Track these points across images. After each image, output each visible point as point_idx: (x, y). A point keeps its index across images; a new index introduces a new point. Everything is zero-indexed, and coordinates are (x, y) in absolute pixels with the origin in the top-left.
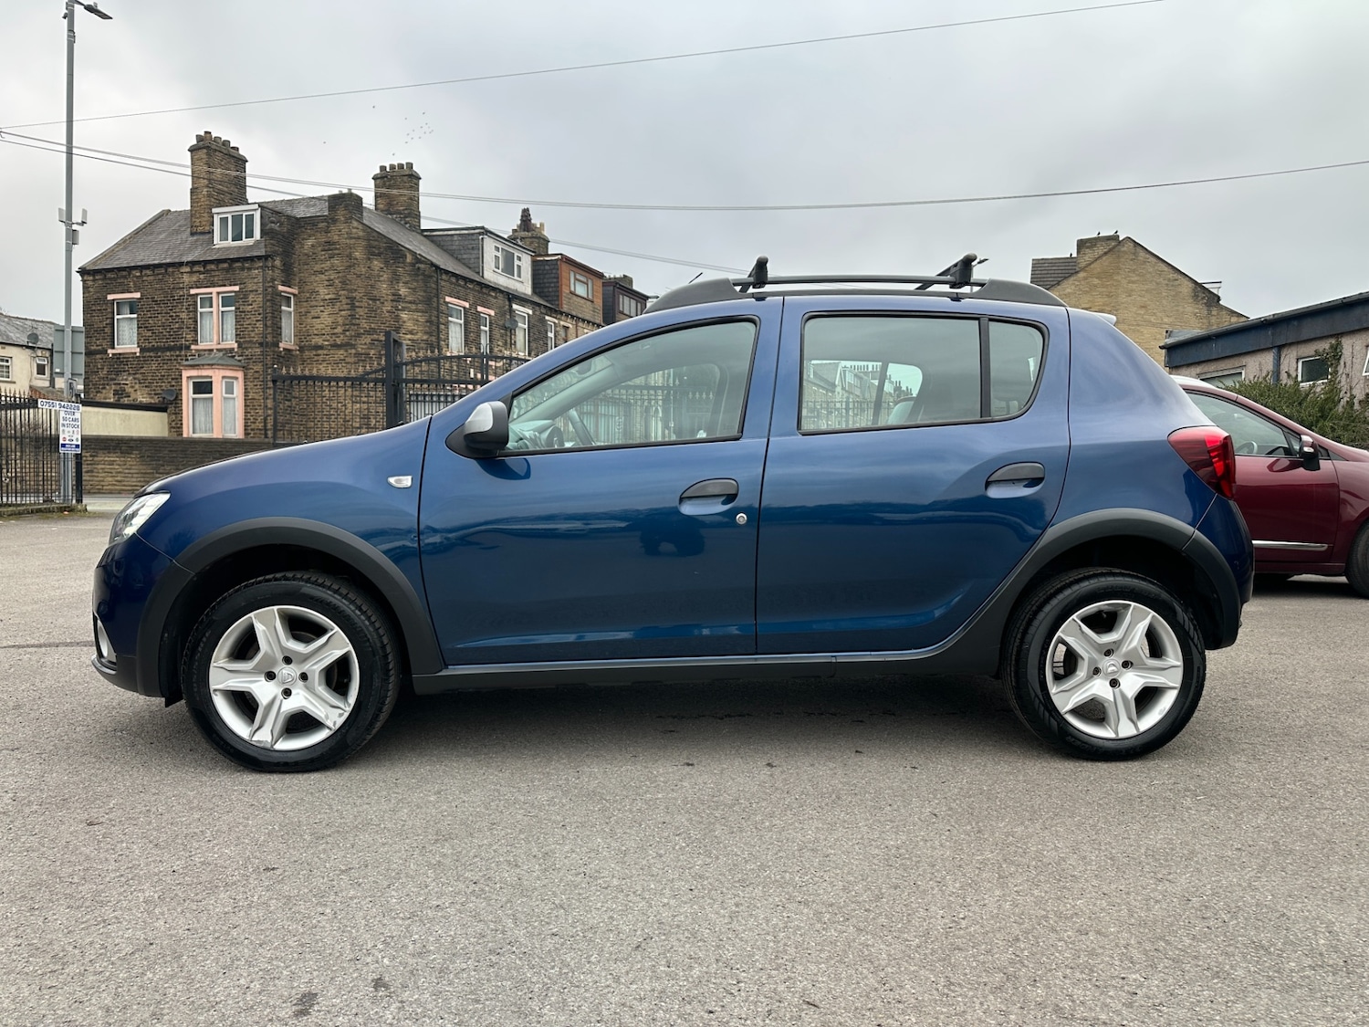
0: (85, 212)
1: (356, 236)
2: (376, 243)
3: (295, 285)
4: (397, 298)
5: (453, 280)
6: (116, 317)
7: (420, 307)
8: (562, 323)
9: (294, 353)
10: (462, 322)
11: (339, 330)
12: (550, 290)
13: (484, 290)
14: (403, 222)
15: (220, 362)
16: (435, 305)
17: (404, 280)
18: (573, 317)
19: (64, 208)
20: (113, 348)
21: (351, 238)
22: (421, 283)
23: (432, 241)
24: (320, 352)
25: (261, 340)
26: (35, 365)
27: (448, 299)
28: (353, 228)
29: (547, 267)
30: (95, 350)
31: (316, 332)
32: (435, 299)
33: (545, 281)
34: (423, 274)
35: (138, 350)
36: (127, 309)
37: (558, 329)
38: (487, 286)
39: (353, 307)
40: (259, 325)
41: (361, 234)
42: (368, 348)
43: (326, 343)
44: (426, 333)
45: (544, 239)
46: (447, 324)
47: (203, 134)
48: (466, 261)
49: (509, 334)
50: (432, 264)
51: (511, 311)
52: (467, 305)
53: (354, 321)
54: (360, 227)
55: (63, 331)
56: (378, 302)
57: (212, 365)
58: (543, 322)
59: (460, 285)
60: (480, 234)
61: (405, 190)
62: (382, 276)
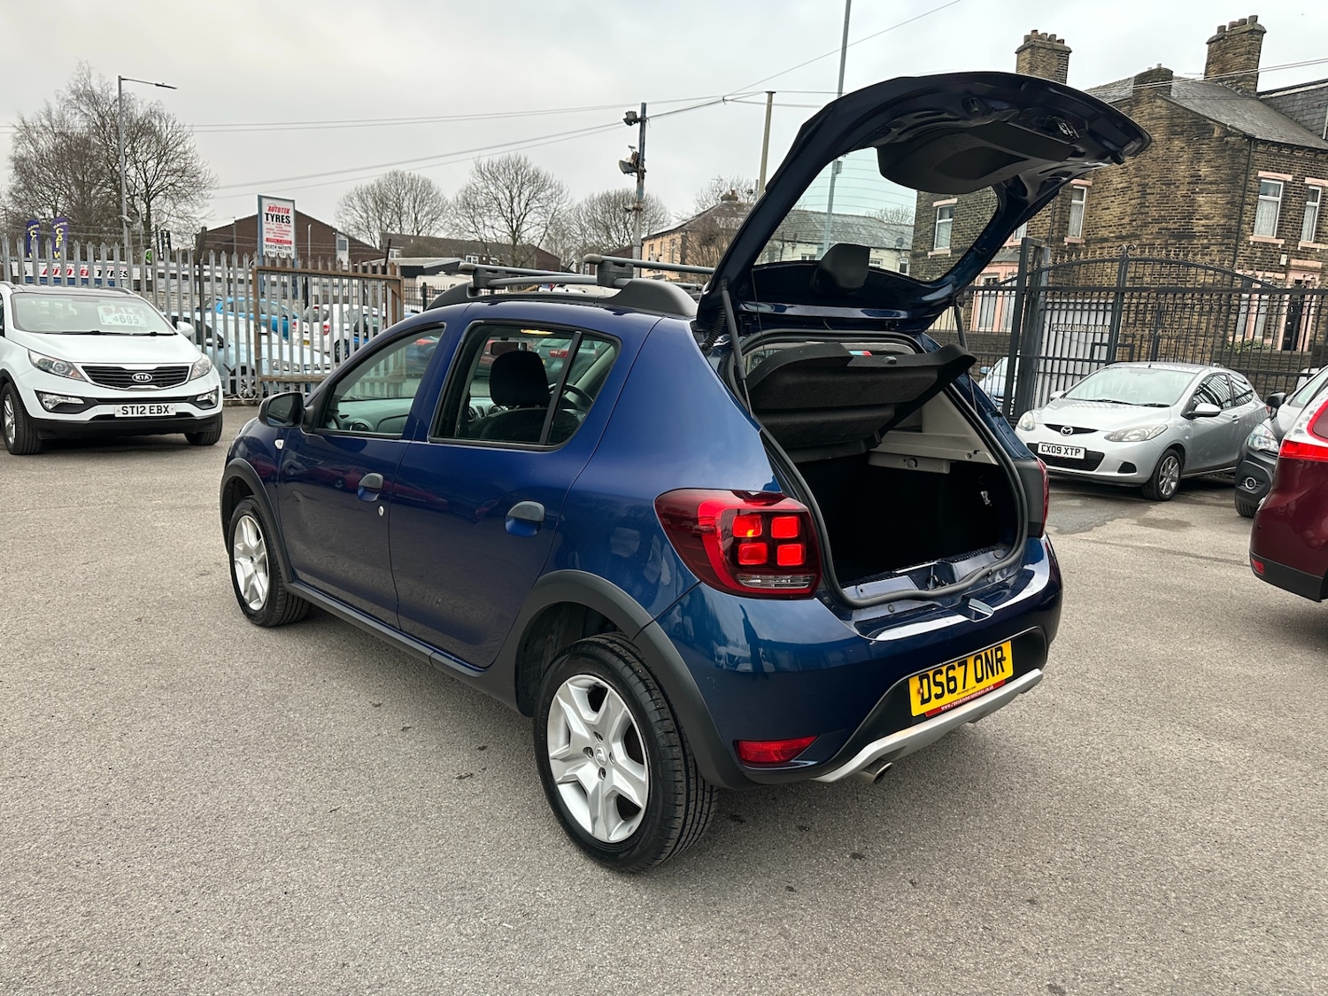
1: (1158, 116)
2: (1181, 120)
3: (1090, 177)
4: (1196, 179)
5: (1274, 150)
6: (938, 222)
7: (1222, 187)
9: (1080, 246)
10: (1279, 199)
11: (1127, 220)
14: (1234, 88)
15: (1009, 259)
16: (1241, 183)
17: (1208, 158)
20: (932, 250)
21: (1152, 119)
22: (1227, 160)
23: (1269, 105)
24: (1105, 245)
25: (1046, 235)
26: (899, 265)
27: (1261, 174)
28: (1156, 107)
30: (919, 253)
31: (1103, 224)
32: (1243, 177)
34: (1232, 149)
35: (950, 252)
36: (947, 214)
39: (1144, 194)
40: (1048, 220)
41: (1164, 112)
42: (1154, 238)
43: (1112, 235)
44: (1224, 216)
46: (1255, 205)
47: (1030, 33)
48: (1308, 123)
50: (1245, 136)
52: (1289, 178)
53: (1142, 211)
54: (1164, 105)
56: (1172, 187)
57: (1001, 262)
59: (1283, 156)
61: (1243, 50)
62: (1181, 157)
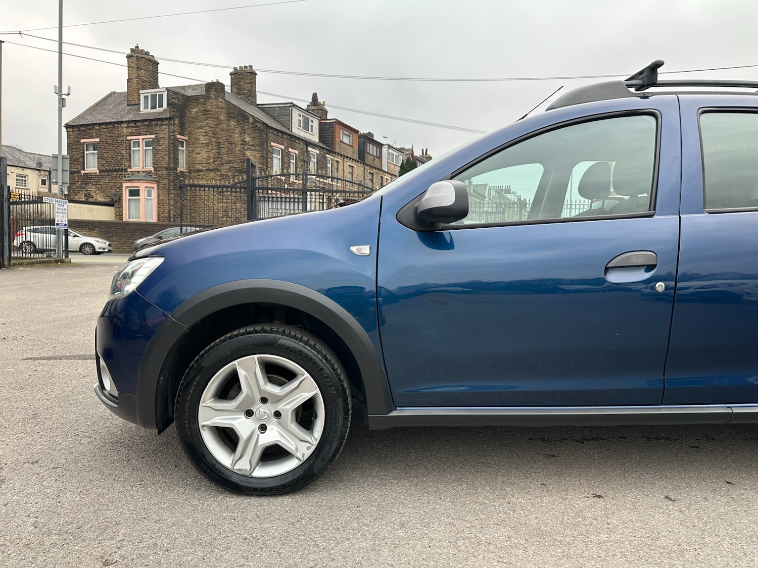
0: (69, 88)
1: (221, 107)
2: (233, 111)
3: (186, 135)
4: (244, 143)
5: (276, 133)
6: (86, 152)
7: (257, 148)
8: (335, 159)
9: (185, 174)
10: (280, 157)
11: (211, 161)
12: (329, 139)
13: (293, 139)
14: (246, 100)
15: (144, 178)
16: (265, 147)
17: (248, 132)
18: (341, 155)
19: (57, 85)
20: (84, 170)
21: (218, 108)
22: (257, 135)
23: (263, 111)
24: (200, 173)
25: (167, 166)
26: (41, 180)
27: (273, 144)
28: (220, 102)
29: (327, 127)
30: (74, 171)
31: (198, 162)
32: (265, 144)
33: (326, 134)
34: (259, 129)
35: (98, 171)
36: (92, 148)
37: (333, 162)
38: (295, 137)
39: (219, 148)
40: (167, 157)
41: (224, 105)
42: (228, 172)
43: (204, 168)
44: (260, 163)
45: (325, 111)
46: (272, 158)
47: (134, 48)
48: (282, 122)
49: (306, 164)
50: (264, 124)
51: (307, 151)
52: (283, 148)
53: (219, 156)
54: (223, 101)
55: (57, 157)
56: (233, 145)
57: (140, 180)
58: (325, 158)
59: (279, 136)
60: (290, 106)
61: (248, 81)
62: (236, 130)
